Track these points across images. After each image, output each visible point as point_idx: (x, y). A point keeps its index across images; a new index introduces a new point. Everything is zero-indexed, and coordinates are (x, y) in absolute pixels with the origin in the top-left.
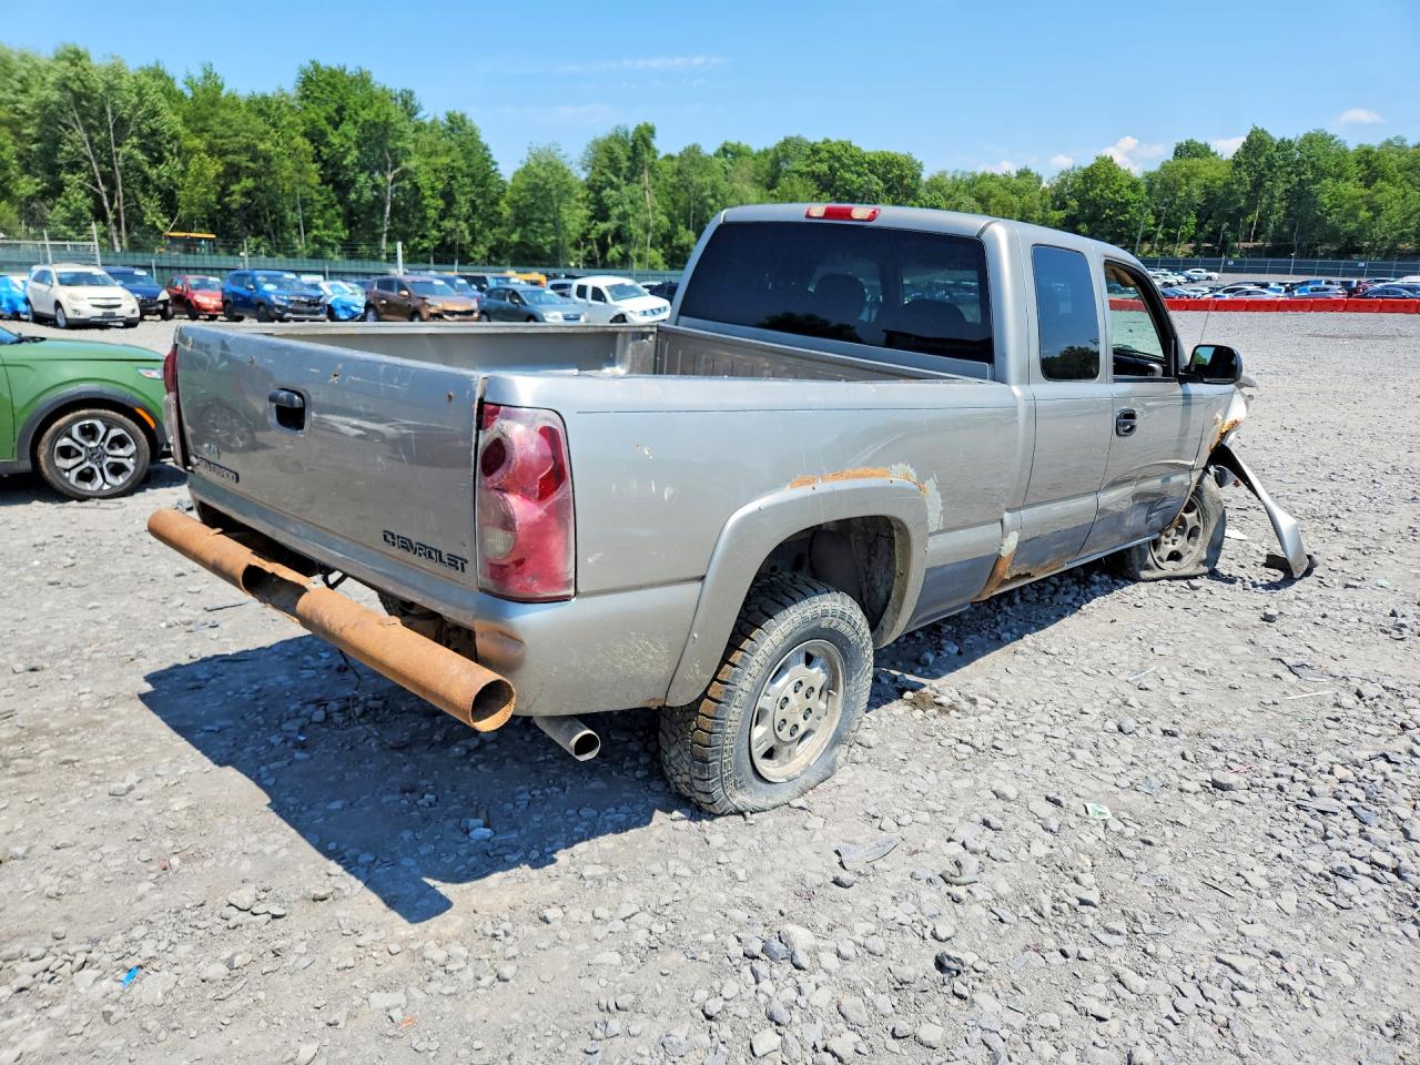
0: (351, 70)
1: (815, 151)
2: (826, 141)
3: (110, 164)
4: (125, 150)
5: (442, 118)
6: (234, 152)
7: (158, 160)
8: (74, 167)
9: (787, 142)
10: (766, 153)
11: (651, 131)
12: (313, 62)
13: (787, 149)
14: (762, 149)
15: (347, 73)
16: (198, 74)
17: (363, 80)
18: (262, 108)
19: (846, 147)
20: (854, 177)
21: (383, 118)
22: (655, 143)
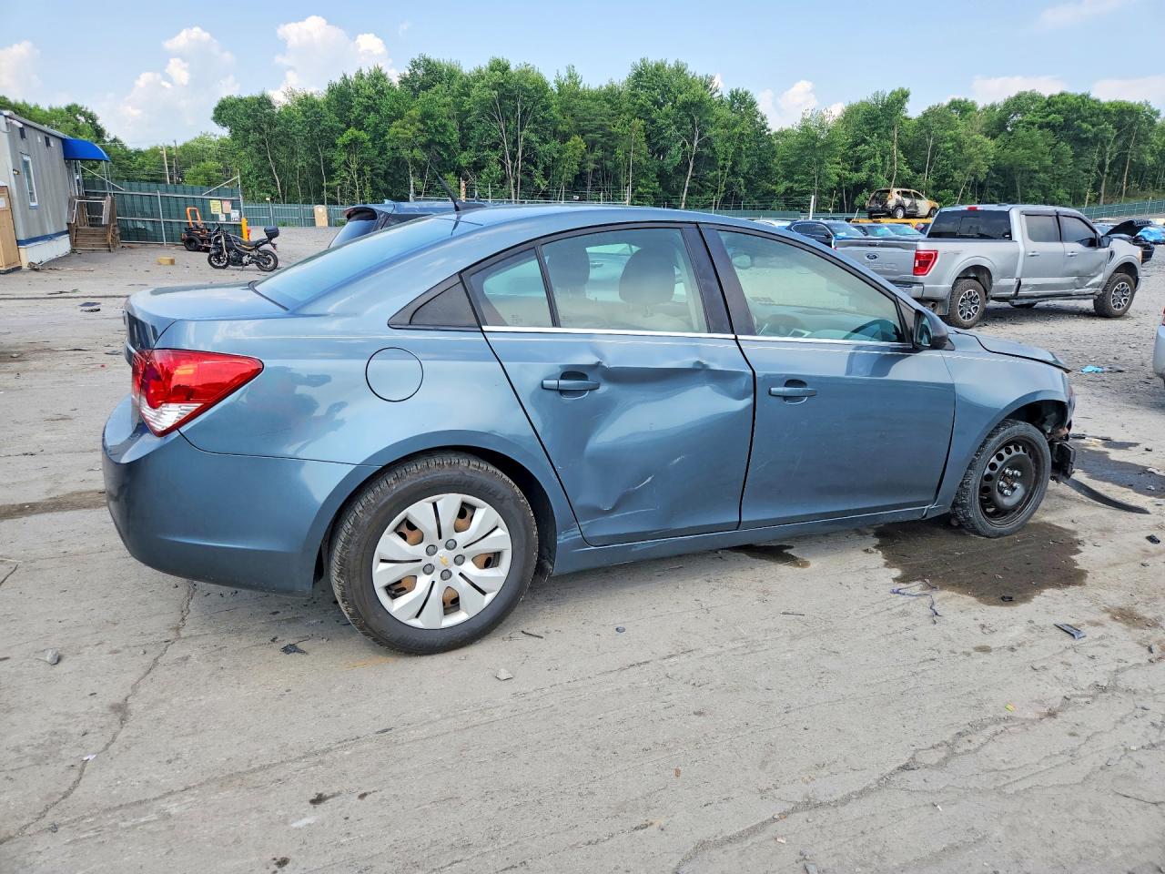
0: (671, 64)
1: (1050, 102)
2: (1062, 94)
3: (515, 142)
4: (524, 132)
5: (726, 95)
6: (591, 132)
7: (545, 141)
8: (495, 147)
9: (1018, 97)
10: (993, 107)
11: (906, 95)
12: (642, 60)
13: (1019, 104)
14: (989, 104)
15: (667, 66)
16: (564, 74)
17: (679, 71)
18: (610, 96)
19: (1084, 98)
20: (1090, 127)
21: (697, 99)
22: (907, 106)
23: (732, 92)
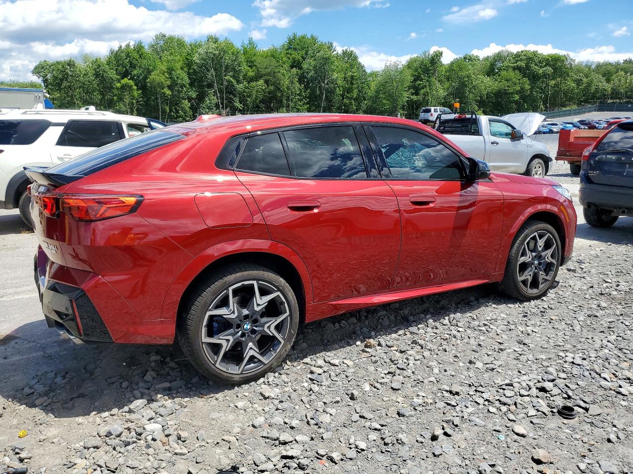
0: (308, 36)
1: (517, 55)
2: (523, 51)
3: (222, 84)
4: (227, 78)
6: (265, 75)
10: (488, 58)
11: (441, 54)
12: (293, 34)
13: (500, 56)
14: (486, 56)
16: (247, 42)
17: (314, 40)
18: (273, 55)
19: (535, 53)
20: (539, 69)
22: (442, 58)
23: (343, 51)
